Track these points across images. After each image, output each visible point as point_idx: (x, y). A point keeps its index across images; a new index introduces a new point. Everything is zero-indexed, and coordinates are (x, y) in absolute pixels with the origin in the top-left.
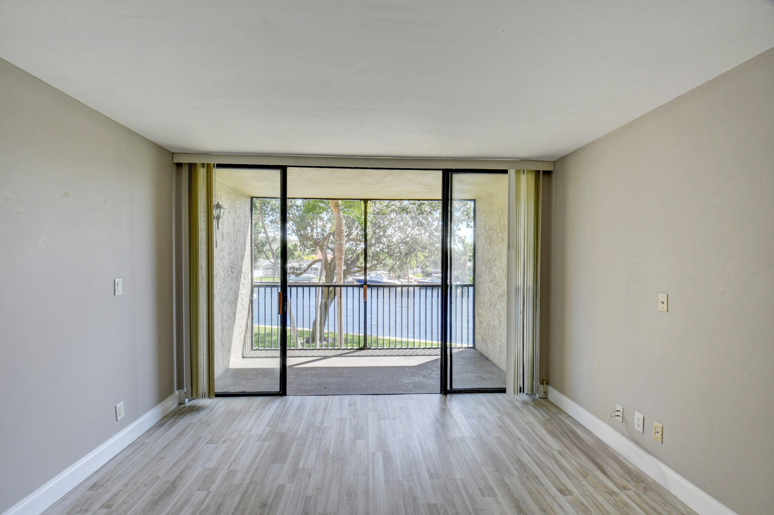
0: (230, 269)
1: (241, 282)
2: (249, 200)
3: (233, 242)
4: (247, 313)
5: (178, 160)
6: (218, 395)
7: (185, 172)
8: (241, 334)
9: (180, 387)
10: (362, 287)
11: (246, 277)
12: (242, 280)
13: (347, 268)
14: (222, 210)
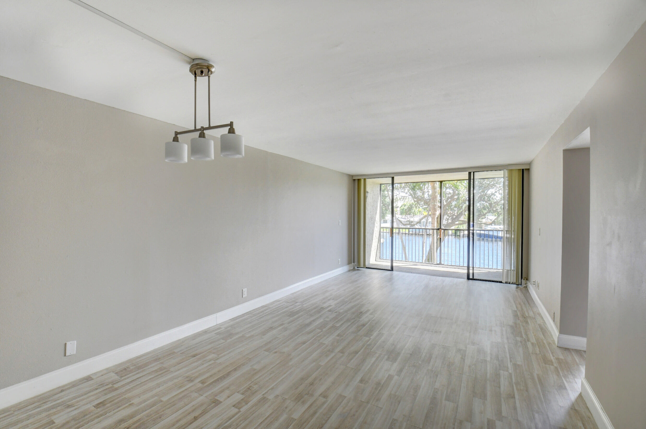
0: (371, 219)
1: (375, 225)
2: (379, 186)
3: (372, 206)
4: (378, 240)
5: (354, 178)
6: (367, 268)
7: (356, 182)
8: (375, 250)
9: (354, 262)
10: (439, 230)
11: (377, 223)
12: (376, 225)
13: (452, 221)
14: (368, 194)
